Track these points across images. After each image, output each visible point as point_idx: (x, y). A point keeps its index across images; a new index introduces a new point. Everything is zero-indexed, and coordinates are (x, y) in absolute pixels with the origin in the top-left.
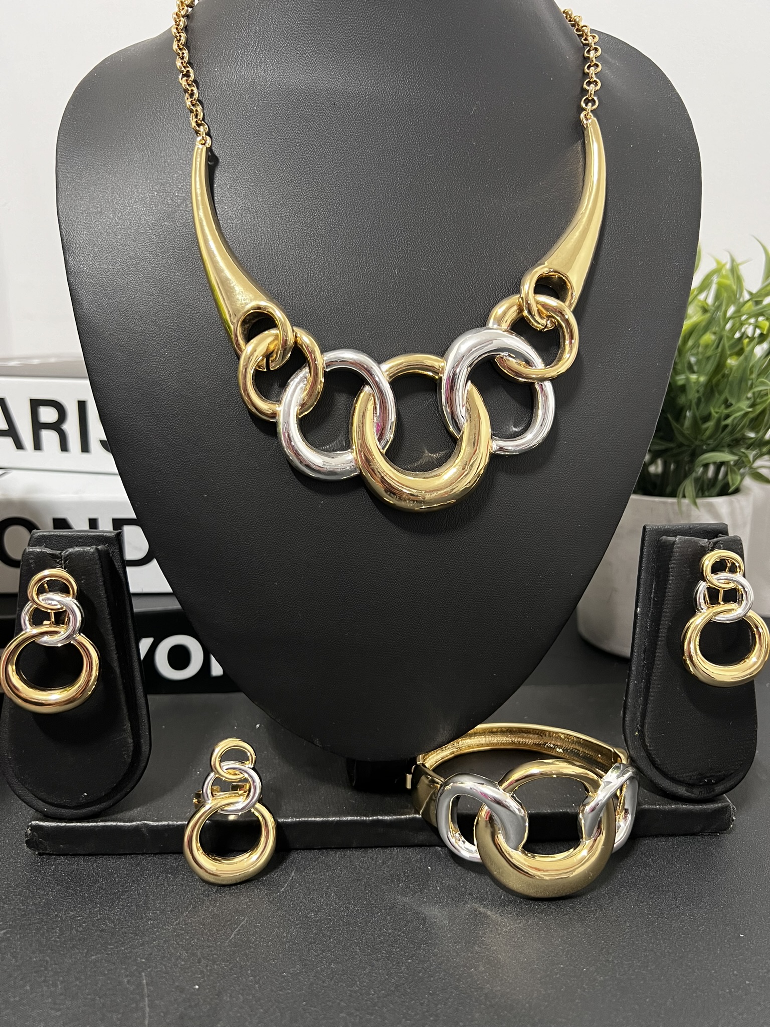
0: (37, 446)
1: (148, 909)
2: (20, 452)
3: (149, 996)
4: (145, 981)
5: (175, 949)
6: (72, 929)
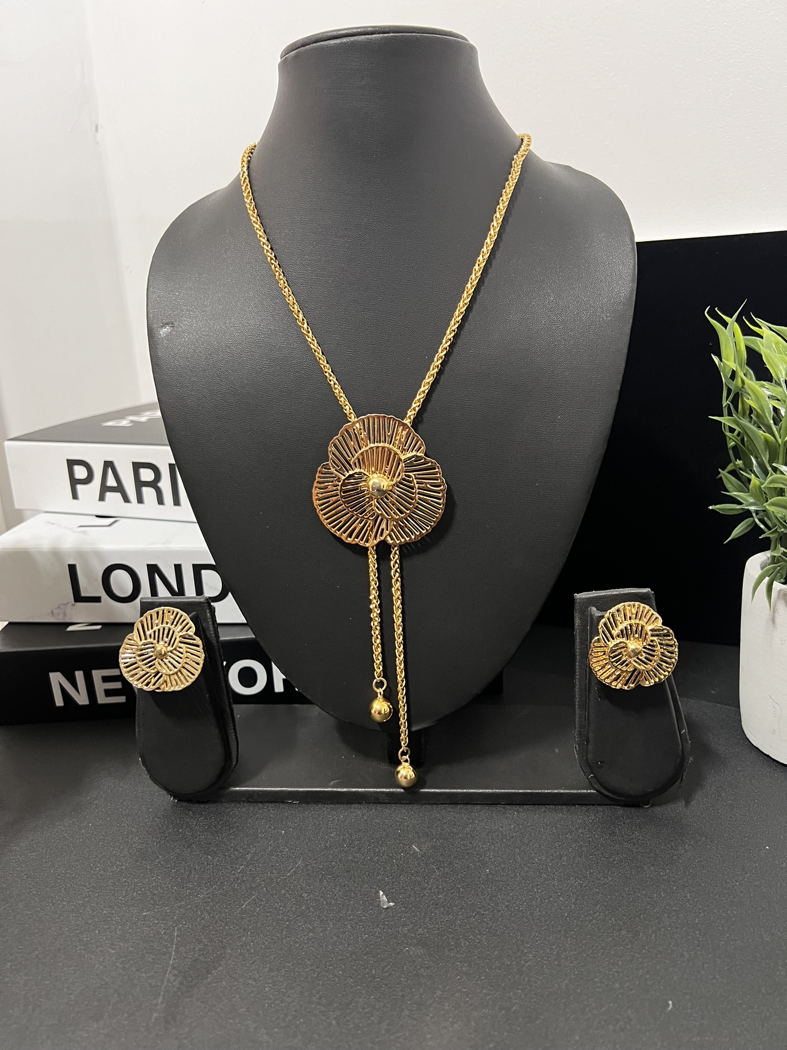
0: (140, 500)
1: (189, 882)
2: (127, 504)
3: (176, 944)
4: (176, 934)
5: (201, 911)
6: (134, 892)
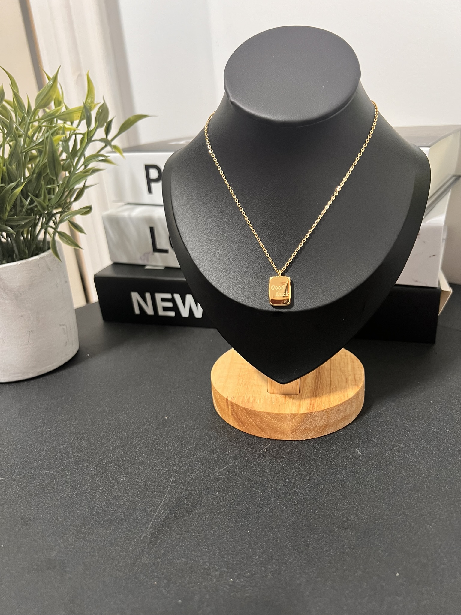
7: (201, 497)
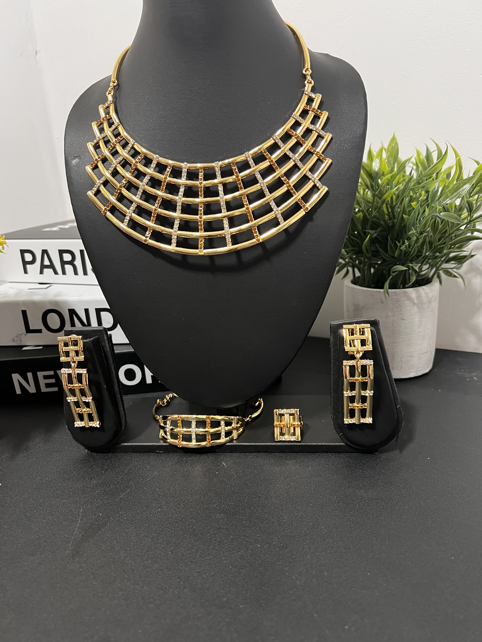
0: (64, 273)
2: (56, 275)
3: (82, 516)
4: (81, 511)
5: (96, 499)
7: (109, 517)
